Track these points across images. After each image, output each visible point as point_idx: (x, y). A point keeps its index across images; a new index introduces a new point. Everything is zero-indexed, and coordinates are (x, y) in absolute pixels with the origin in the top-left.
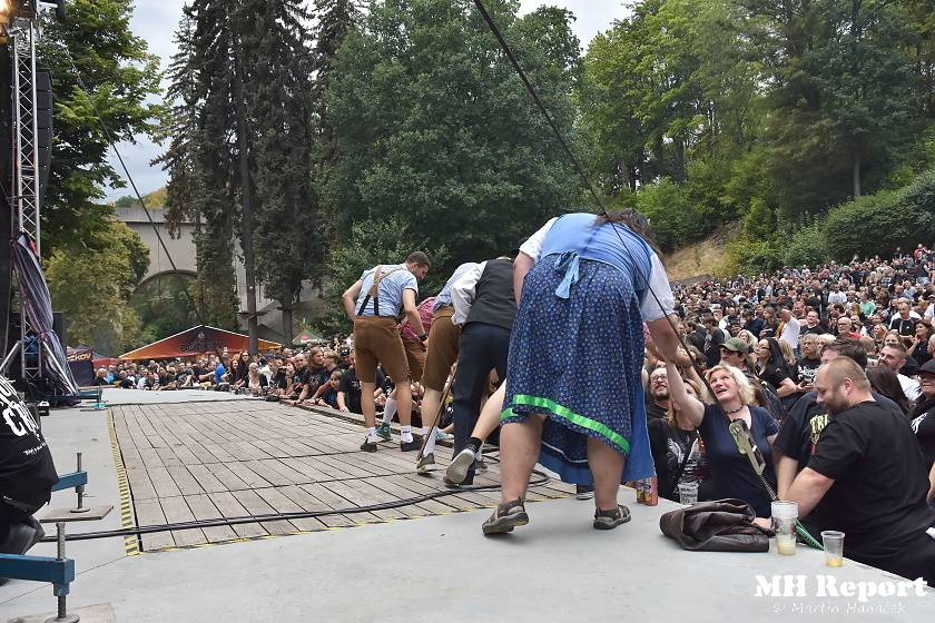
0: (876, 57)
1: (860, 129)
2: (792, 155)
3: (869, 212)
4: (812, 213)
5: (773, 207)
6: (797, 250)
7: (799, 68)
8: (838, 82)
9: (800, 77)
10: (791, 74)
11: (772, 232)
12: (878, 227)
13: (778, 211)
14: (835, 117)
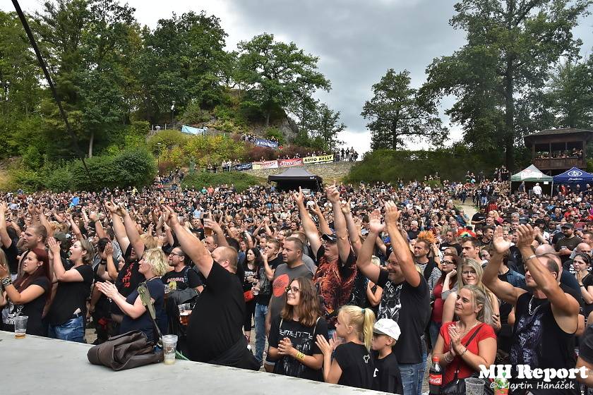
0: (107, 85)
1: (96, 121)
2: (58, 125)
3: (97, 165)
4: (66, 160)
5: (41, 153)
6: (55, 180)
7: (67, 79)
8: (88, 93)
9: (67, 84)
10: (63, 81)
11: (40, 167)
12: (101, 174)
13: (45, 156)
14: (84, 111)
